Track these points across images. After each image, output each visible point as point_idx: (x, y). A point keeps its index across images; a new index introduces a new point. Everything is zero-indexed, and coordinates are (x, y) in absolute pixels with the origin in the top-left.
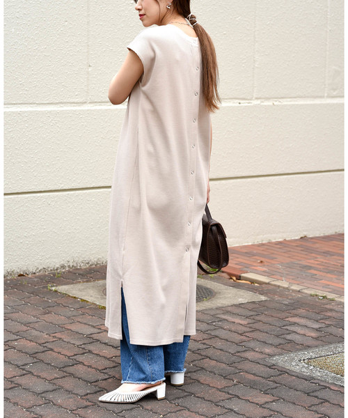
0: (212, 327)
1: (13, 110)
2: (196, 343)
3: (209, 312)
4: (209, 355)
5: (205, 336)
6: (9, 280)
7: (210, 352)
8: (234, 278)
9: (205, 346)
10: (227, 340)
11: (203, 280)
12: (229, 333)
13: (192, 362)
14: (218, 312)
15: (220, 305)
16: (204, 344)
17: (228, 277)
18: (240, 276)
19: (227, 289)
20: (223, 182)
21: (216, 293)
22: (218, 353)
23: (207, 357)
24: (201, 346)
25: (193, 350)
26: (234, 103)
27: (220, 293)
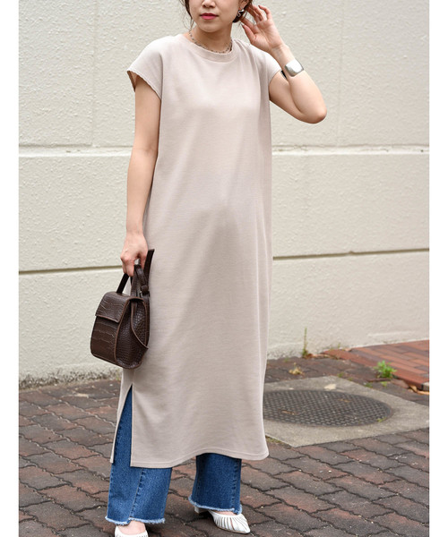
0: (395, 464)
1: (124, 155)
2: (375, 488)
3: (388, 440)
4: (395, 508)
5: (387, 477)
6: (112, 382)
7: (397, 503)
8: (415, 388)
9: (388, 493)
10: (417, 484)
11: (373, 390)
12: (419, 472)
13: (373, 517)
14: (400, 439)
15: (401, 429)
16: (386, 489)
17: (407, 386)
18: (422, 386)
19: (407, 405)
20: (398, 255)
21: (394, 411)
22: (408, 504)
23: (394, 510)
24: (383, 493)
25: (372, 498)
26: (414, 150)
27: (399, 410)
